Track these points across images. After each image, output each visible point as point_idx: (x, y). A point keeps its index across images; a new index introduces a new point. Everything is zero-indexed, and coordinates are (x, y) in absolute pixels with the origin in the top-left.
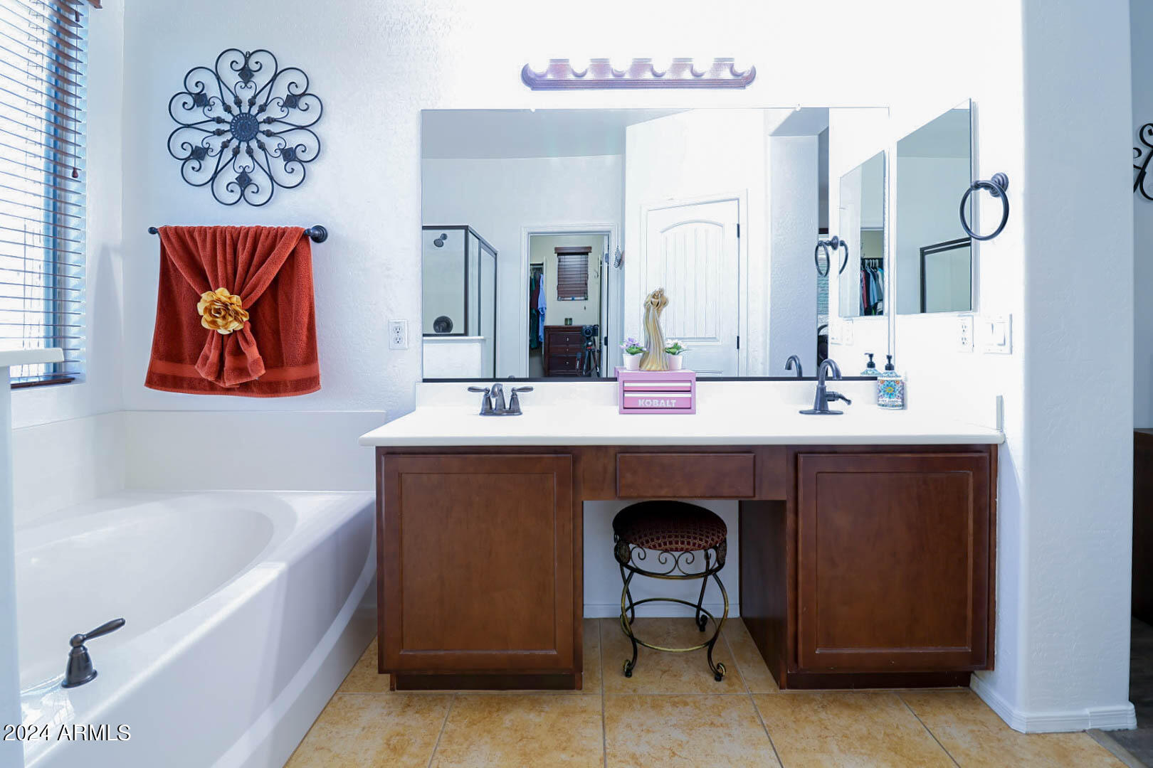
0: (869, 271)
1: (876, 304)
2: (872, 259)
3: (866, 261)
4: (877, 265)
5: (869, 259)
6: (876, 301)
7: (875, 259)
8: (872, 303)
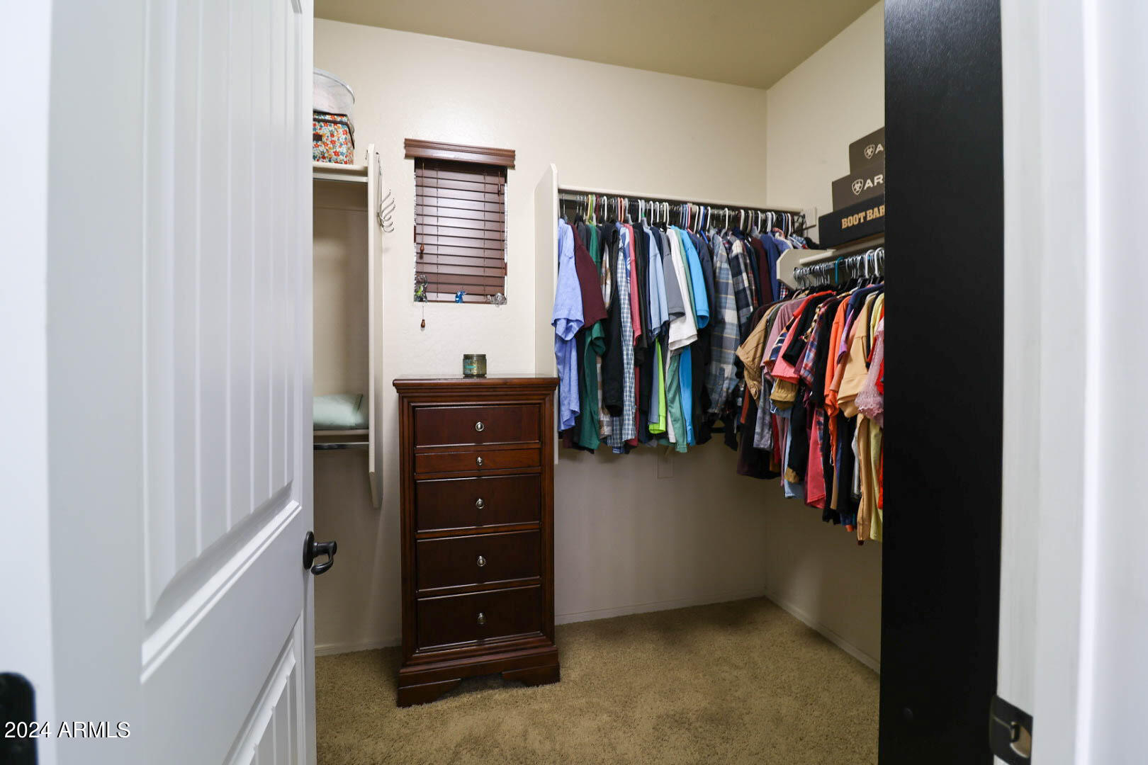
0: (647, 229)
1: (666, 326)
2: (655, 200)
3: (642, 204)
4: (666, 218)
5: (647, 200)
6: (665, 317)
7: (661, 201)
8: (655, 324)
